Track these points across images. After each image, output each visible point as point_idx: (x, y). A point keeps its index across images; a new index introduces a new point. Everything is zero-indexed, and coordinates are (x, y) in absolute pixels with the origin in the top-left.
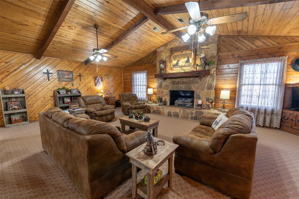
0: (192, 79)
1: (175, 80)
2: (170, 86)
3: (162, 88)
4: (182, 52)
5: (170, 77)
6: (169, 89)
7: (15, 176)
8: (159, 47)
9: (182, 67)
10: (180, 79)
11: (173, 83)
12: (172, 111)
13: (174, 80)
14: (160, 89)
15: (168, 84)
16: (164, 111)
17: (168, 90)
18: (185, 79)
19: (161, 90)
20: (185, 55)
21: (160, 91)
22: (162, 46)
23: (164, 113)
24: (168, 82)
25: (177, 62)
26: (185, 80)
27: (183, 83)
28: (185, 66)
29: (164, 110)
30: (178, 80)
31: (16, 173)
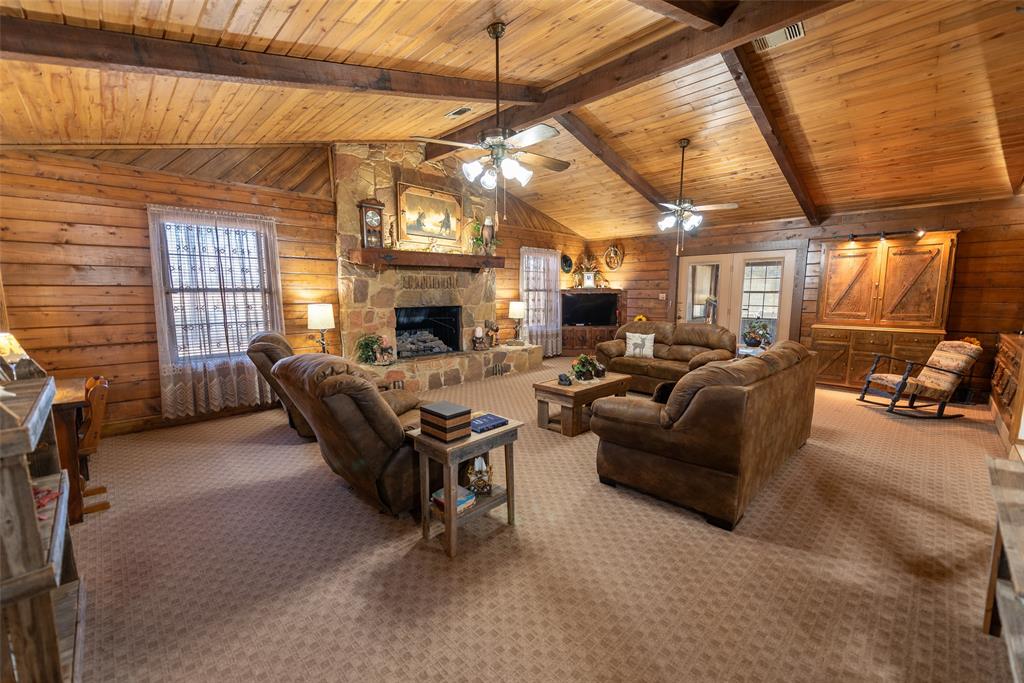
0: (455, 274)
1: (414, 275)
2: (398, 293)
3: (368, 301)
4: (432, 192)
5: (399, 263)
6: (395, 305)
7: (848, 524)
8: (349, 142)
9: (432, 236)
10: (429, 272)
11: (408, 284)
12: (441, 371)
13: (409, 273)
14: (361, 305)
15: (390, 286)
16: (418, 378)
17: (390, 306)
18: (440, 272)
19: (364, 311)
20: (441, 205)
21: (360, 312)
22: (361, 143)
23: (417, 383)
24: (392, 278)
25: (420, 217)
26: (440, 275)
27: (435, 285)
28: (440, 237)
29: (417, 373)
30: (421, 275)
31: (843, 529)
